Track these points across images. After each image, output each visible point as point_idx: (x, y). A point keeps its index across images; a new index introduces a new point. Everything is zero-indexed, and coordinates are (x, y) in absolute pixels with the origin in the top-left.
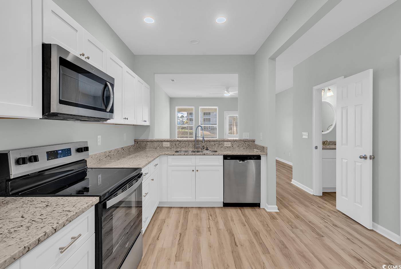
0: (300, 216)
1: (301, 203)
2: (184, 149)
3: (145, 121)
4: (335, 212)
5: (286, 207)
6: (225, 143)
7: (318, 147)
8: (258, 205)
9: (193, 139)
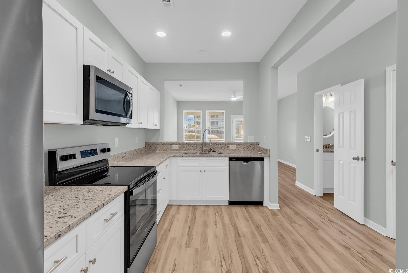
0: (300, 213)
1: (302, 202)
2: (192, 152)
3: (156, 125)
4: (332, 210)
5: (287, 205)
6: (231, 146)
7: (319, 150)
8: (261, 203)
9: (201, 142)
